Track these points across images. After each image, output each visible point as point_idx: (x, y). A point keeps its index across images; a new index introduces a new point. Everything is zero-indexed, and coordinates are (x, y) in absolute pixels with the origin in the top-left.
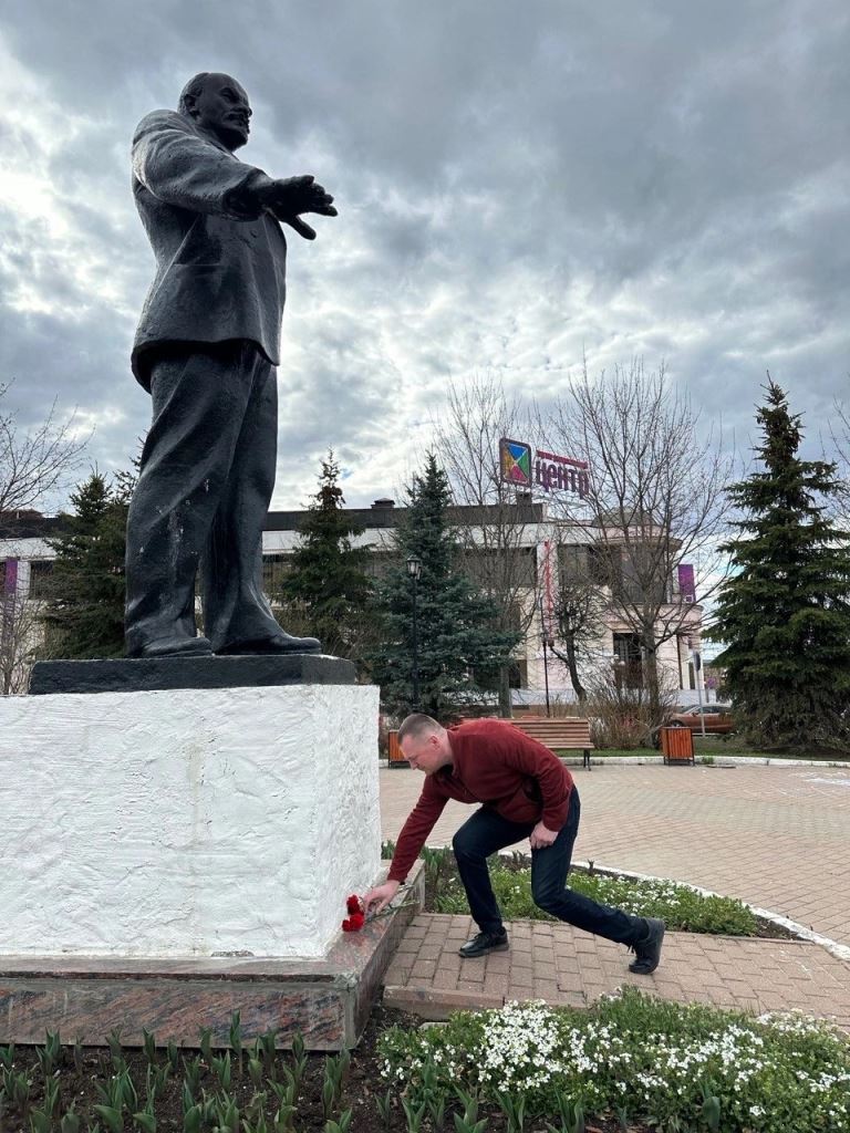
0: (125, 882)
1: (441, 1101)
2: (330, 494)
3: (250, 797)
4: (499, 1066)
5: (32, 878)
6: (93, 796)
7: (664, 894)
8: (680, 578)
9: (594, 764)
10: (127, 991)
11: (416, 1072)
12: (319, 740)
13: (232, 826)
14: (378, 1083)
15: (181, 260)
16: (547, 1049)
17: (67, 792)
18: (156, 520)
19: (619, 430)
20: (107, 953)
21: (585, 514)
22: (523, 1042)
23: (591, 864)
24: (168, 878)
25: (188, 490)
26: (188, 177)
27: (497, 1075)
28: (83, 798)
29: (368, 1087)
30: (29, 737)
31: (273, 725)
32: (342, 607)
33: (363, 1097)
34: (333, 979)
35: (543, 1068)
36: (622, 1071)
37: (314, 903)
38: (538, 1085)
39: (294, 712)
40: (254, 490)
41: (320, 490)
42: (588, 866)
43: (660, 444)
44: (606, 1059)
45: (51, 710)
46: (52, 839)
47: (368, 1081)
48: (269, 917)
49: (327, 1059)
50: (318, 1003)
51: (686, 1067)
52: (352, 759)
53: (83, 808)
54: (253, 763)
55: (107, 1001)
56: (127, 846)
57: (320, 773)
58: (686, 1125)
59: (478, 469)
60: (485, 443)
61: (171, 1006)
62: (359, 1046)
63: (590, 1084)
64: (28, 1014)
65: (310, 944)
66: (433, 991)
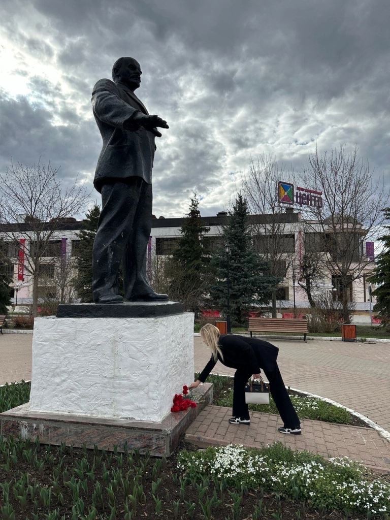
0: (89, 389)
1: (195, 478)
3: (135, 360)
4: (219, 468)
5: (57, 386)
6: (78, 357)
7: (313, 404)
8: (367, 248)
10: (90, 429)
11: (189, 467)
12: (161, 339)
13: (128, 371)
14: (176, 470)
16: (237, 463)
17: (69, 355)
18: (103, 249)
19: (333, 181)
20: (83, 414)
22: (229, 460)
24: (105, 389)
25: (115, 237)
26: (110, 114)
27: (218, 471)
28: (75, 357)
29: (172, 471)
30: (55, 333)
31: (143, 333)
32: (199, 265)
33: (170, 475)
34: (162, 431)
35: (234, 470)
36: (265, 474)
37: (158, 402)
38: (232, 476)
39: (151, 329)
41: (190, 212)
43: (352, 187)
44: (259, 469)
45: (63, 324)
46: (64, 372)
47: (173, 469)
48: (142, 405)
49: (157, 460)
50: (156, 439)
51: (289, 475)
53: (75, 361)
54: (136, 347)
55: (82, 432)
56: (90, 376)
57: (161, 352)
58: (287, 496)
59: (263, 199)
60: (267, 188)
61: (104, 436)
62: (171, 456)
63: (252, 478)
64: (56, 434)
65: (156, 417)
66: (204, 437)
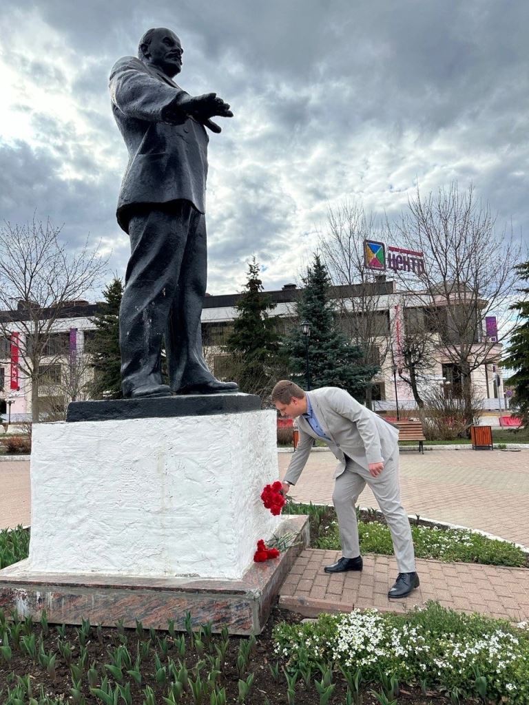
0: (124, 532)
1: (309, 670)
2: (254, 284)
3: (194, 482)
4: (345, 650)
5: (72, 529)
6: (104, 481)
7: (463, 539)
8: (487, 326)
9: (426, 450)
10: (128, 596)
11: (295, 651)
12: (234, 448)
13: (184, 500)
14: (273, 656)
15: (142, 152)
16: (375, 641)
17: (89, 480)
18: (135, 315)
19: (443, 231)
20: (116, 573)
21: (419, 287)
22: (361, 636)
23: (418, 517)
24: (149, 530)
25: (153, 295)
26: (140, 100)
27: (344, 655)
28: (98, 483)
29: (267, 659)
30: (68, 447)
31: (206, 439)
32: (264, 354)
33: (264, 665)
34: (245, 593)
35: (372, 652)
36: (424, 657)
37: (234, 546)
38: (369, 663)
39: (218, 431)
40: (194, 292)
41: (248, 282)
42: (416, 518)
43: (470, 239)
44: (413, 649)
45: (78, 431)
46: (82, 506)
47: (267, 655)
48: (208, 554)
49: (242, 641)
50: (237, 607)
51: (465, 656)
52: (258, 457)
53: (99, 488)
54: (196, 462)
55: (116, 601)
56: (124, 511)
57: (236, 468)
58: (465, 692)
59: (348, 262)
60: (352, 245)
61: (152, 606)
62: (262, 633)
63: (403, 664)
64: (72, 607)
65: (233, 570)
66: (310, 599)
